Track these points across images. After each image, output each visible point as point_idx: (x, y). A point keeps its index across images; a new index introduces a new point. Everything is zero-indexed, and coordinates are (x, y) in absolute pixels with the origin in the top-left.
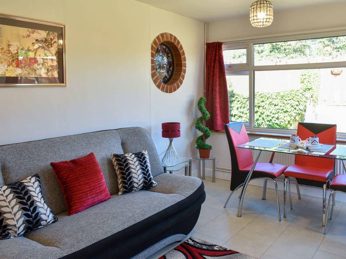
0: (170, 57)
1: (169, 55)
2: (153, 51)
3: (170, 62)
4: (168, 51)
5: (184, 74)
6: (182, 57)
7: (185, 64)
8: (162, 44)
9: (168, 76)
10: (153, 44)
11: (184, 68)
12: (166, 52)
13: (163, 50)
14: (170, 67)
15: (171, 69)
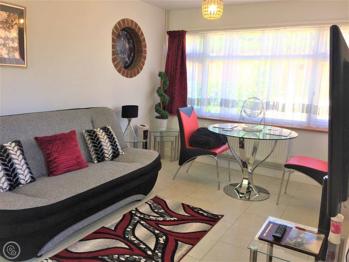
0: (131, 43)
1: (130, 41)
2: (113, 37)
3: (131, 48)
4: (129, 37)
5: (144, 60)
6: (143, 44)
7: (146, 51)
8: (123, 30)
9: (129, 61)
10: (114, 29)
11: (145, 55)
12: (127, 38)
13: (124, 36)
14: (131, 53)
15: (132, 55)
